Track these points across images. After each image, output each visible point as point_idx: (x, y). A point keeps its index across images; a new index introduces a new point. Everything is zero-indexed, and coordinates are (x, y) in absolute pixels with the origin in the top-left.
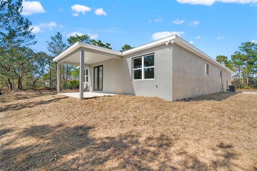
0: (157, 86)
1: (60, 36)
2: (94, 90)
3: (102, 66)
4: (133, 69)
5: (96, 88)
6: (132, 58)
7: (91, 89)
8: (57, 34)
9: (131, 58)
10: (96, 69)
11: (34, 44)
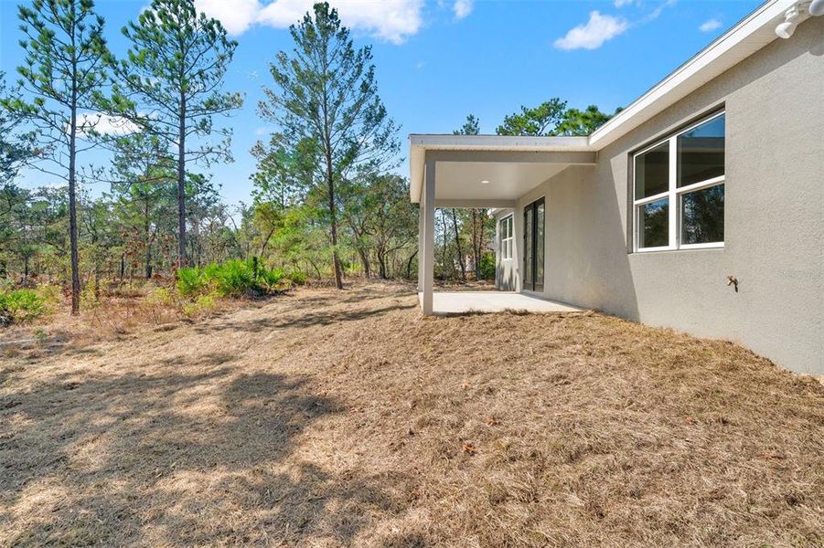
0: (735, 282)
1: (473, 126)
2: (524, 288)
3: (542, 201)
4: (635, 203)
5: (529, 281)
6: (631, 154)
7: (518, 285)
8: (468, 122)
9: (625, 155)
10: (530, 213)
11: (398, 165)
